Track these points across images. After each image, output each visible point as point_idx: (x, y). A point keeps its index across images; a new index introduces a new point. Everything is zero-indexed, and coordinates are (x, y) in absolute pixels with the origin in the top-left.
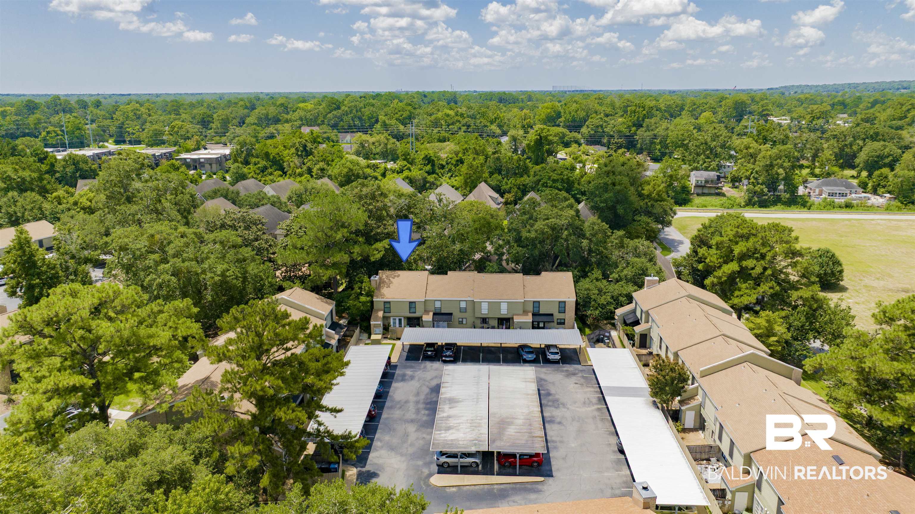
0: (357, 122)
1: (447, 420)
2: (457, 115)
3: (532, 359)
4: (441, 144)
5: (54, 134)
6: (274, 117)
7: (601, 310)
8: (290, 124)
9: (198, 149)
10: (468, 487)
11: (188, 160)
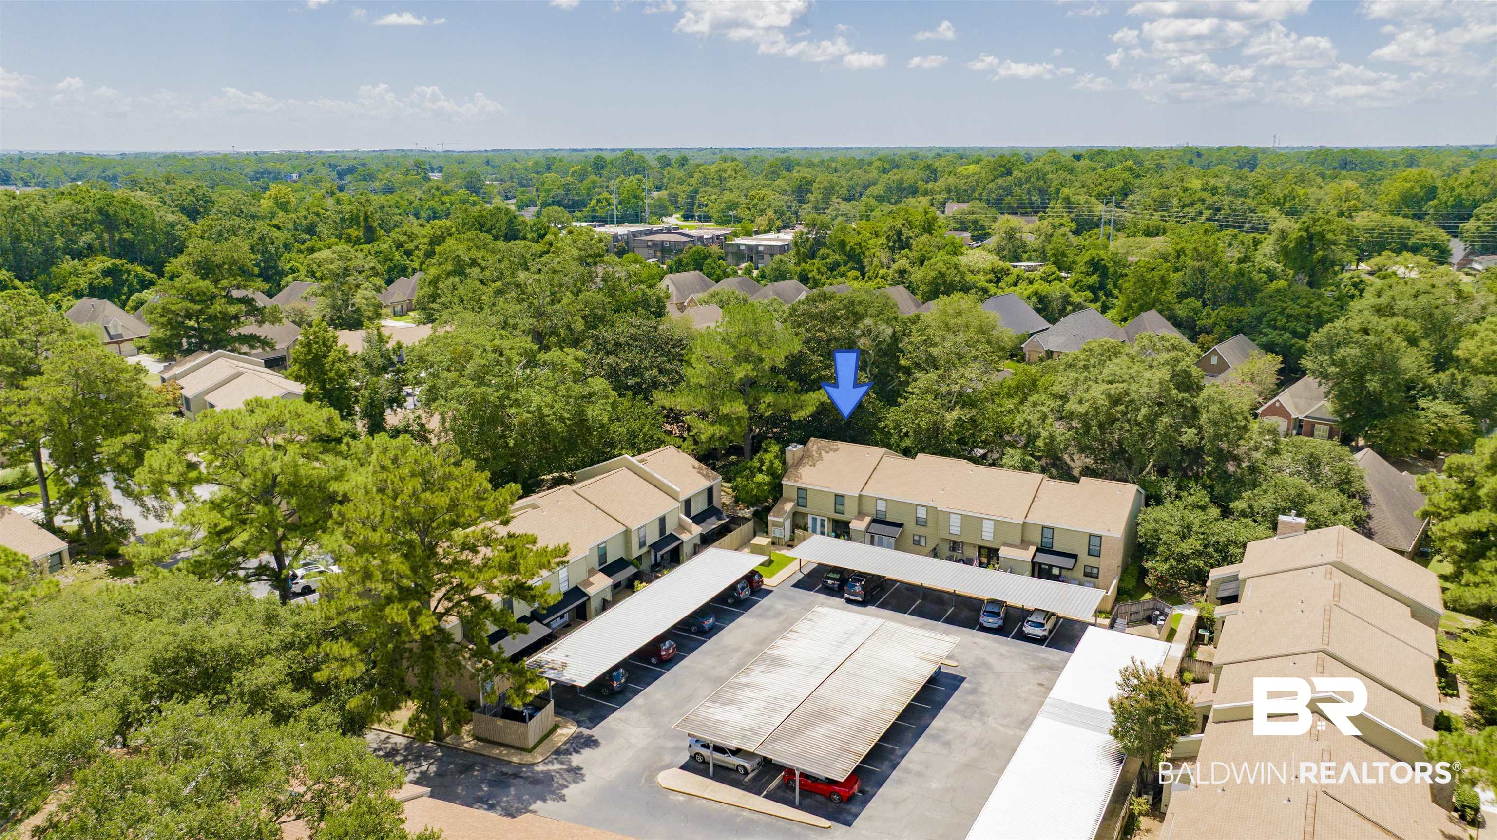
0: (1036, 198)
1: (739, 689)
2: (1204, 190)
3: (996, 626)
4: (1148, 239)
5: (605, 203)
6: (911, 186)
7: (1174, 564)
8: (929, 198)
9: (769, 231)
10: (704, 801)
11: (742, 248)
